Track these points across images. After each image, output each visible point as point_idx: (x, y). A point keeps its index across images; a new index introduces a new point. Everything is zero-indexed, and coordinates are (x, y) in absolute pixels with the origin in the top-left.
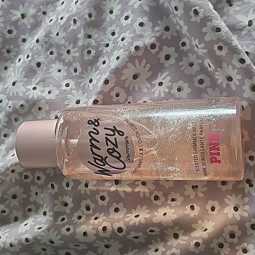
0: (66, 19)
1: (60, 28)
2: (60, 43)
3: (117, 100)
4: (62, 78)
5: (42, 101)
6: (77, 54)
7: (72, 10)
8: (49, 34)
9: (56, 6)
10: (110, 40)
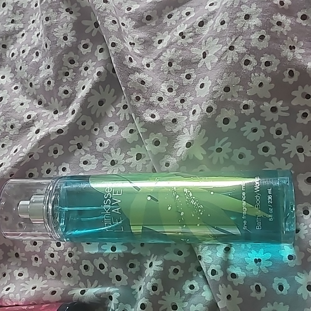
0: (28, 52)
1: (23, 61)
2: (23, 77)
3: (83, 128)
4: (25, 111)
5: (6, 137)
6: (38, 86)
7: (34, 43)
8: (15, 70)
9: (16, 39)
10: (69, 69)
